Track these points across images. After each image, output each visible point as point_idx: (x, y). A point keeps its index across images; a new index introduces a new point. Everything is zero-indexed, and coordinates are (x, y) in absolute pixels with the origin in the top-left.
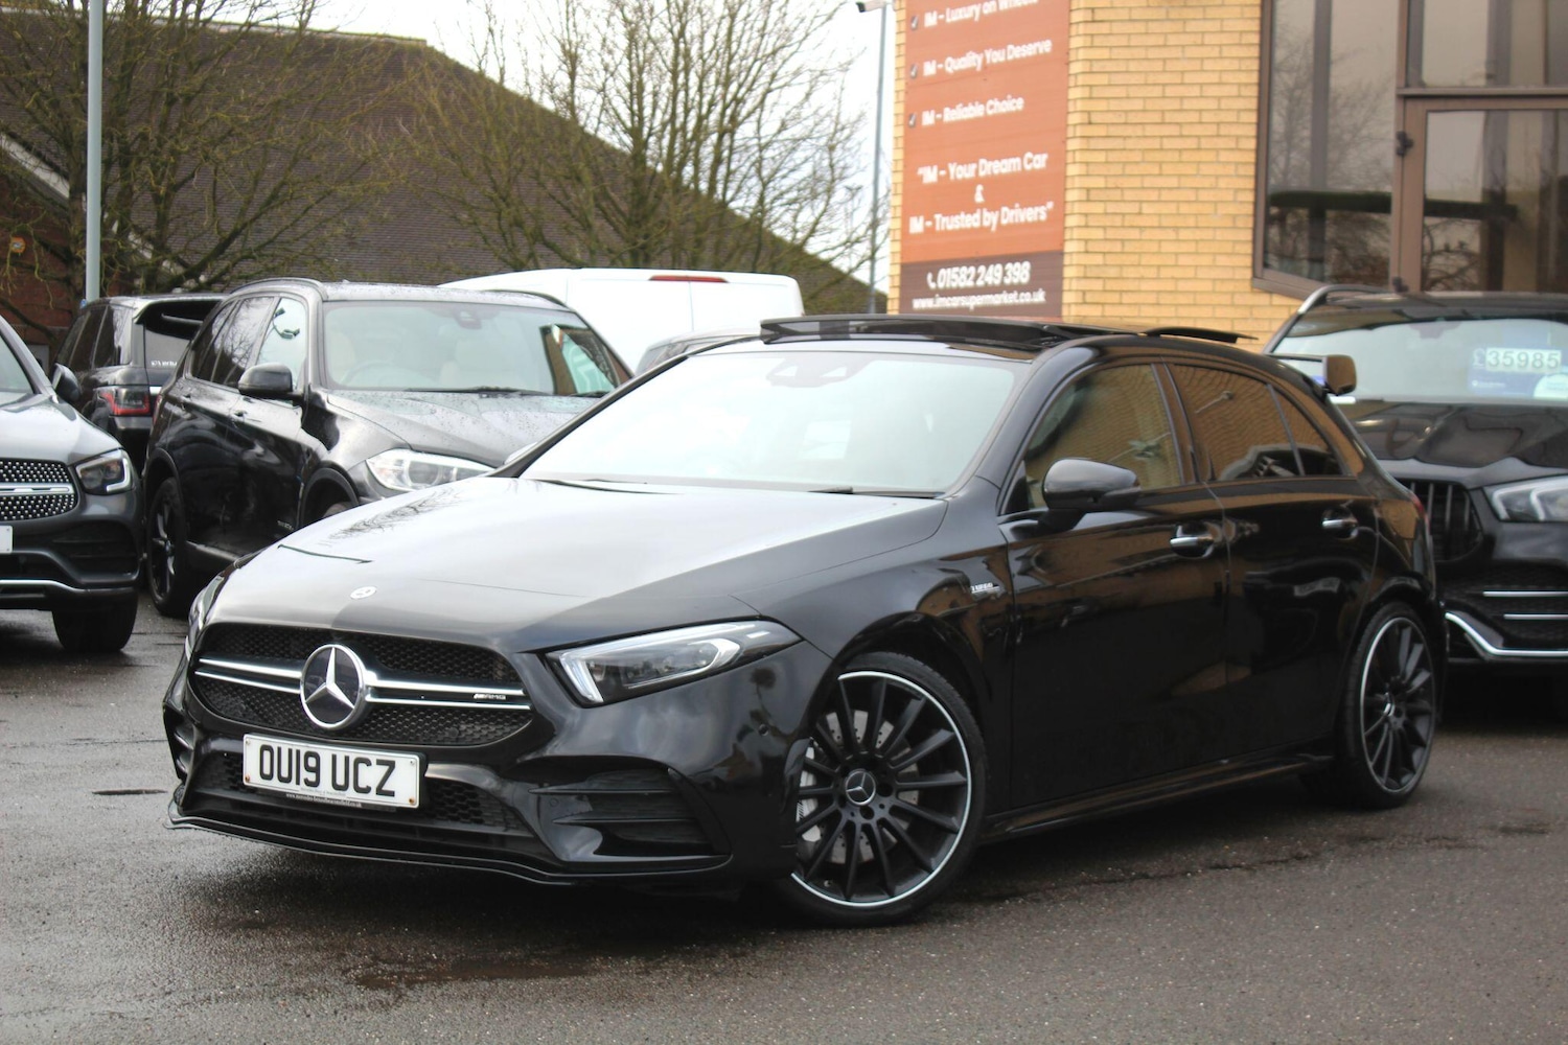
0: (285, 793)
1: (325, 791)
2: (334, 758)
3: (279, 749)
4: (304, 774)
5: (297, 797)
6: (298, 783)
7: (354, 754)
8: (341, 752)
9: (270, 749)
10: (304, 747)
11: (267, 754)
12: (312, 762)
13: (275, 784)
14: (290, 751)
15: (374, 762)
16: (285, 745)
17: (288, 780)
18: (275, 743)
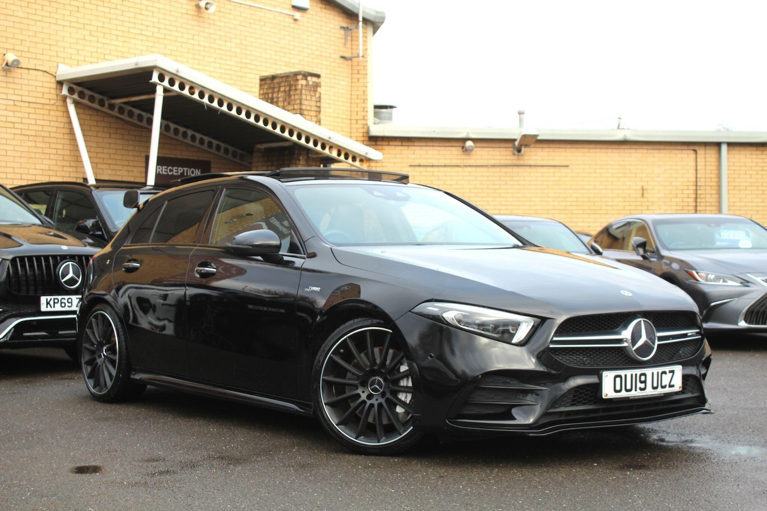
0: (629, 397)
1: (649, 391)
2: (653, 373)
3: (626, 376)
4: (640, 385)
5: (636, 398)
6: (636, 390)
7: (660, 369)
8: (656, 370)
9: (620, 376)
10: (639, 372)
11: (618, 380)
12: (643, 378)
13: (623, 394)
14: (632, 375)
15: (668, 372)
16: (629, 373)
17: (630, 390)
18: (622, 373)
